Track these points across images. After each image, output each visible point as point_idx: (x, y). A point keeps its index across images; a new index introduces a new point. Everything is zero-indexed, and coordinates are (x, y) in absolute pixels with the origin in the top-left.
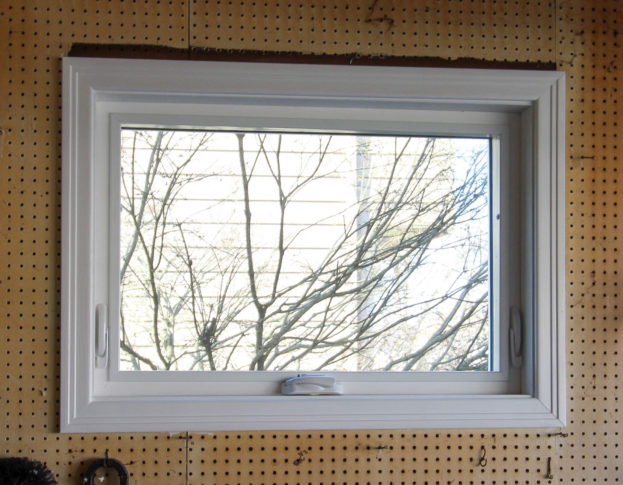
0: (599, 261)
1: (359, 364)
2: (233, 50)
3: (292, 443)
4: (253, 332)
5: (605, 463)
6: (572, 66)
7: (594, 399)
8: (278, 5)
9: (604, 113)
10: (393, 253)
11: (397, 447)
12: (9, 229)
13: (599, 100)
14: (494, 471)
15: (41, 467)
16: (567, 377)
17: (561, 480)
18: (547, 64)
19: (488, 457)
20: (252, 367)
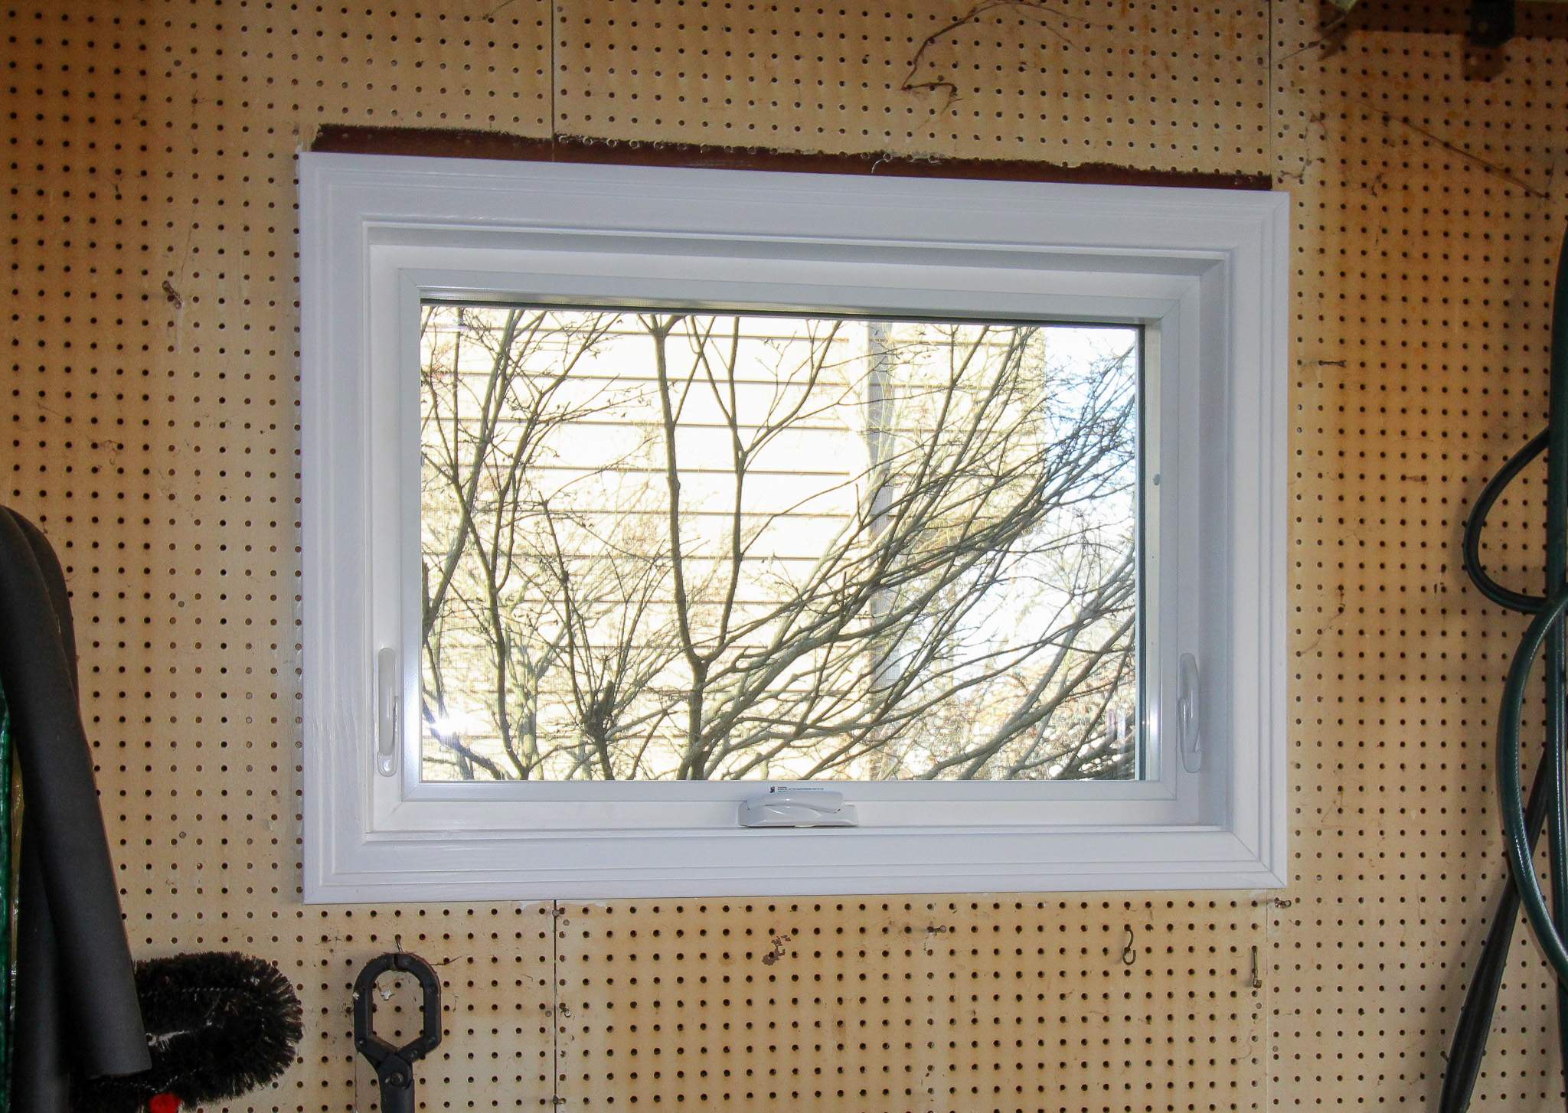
0: (1351, 565)
1: (874, 769)
2: (641, 142)
3: (761, 921)
4: (684, 706)
5: (1361, 955)
6: (1301, 182)
7: (1340, 833)
8: (728, 54)
9: (1363, 275)
10: (946, 561)
11: (963, 928)
12: (198, 498)
13: (1353, 251)
14: (1149, 973)
15: (267, 971)
16: (1289, 791)
17: (1277, 990)
18: (1254, 177)
19: (1138, 946)
20: (682, 775)
